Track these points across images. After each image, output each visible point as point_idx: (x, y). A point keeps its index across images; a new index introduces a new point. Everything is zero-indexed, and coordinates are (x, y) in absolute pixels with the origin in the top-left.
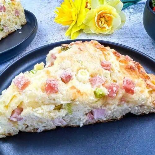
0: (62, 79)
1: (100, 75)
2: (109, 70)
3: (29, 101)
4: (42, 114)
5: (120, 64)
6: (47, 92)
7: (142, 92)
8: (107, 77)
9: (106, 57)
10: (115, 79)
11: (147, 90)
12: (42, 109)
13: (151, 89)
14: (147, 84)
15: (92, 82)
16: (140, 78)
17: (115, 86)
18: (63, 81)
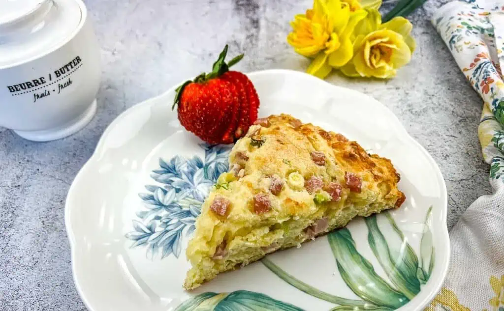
0: (272, 191)
1: (315, 174)
2: (324, 165)
3: (237, 229)
4: (255, 242)
5: (334, 152)
6: (259, 213)
7: (370, 187)
8: (323, 176)
9: (314, 143)
10: (333, 175)
11: (376, 184)
12: (254, 235)
13: (380, 181)
14: (375, 176)
15: (307, 187)
16: (365, 169)
17: (338, 187)
18: (273, 193)
